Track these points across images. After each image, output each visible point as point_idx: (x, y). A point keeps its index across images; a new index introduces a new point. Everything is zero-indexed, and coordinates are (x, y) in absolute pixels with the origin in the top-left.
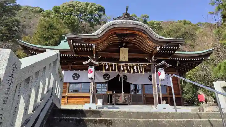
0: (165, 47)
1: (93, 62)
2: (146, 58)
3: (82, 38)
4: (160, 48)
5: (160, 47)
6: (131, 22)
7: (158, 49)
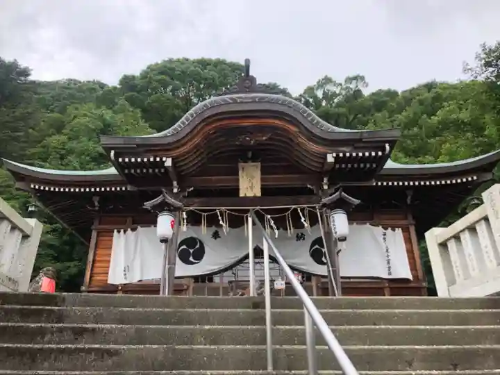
0: (348, 155)
1: (170, 200)
2: (309, 186)
3: (137, 145)
4: (335, 158)
5: (334, 155)
6: (256, 97)
7: (330, 158)
